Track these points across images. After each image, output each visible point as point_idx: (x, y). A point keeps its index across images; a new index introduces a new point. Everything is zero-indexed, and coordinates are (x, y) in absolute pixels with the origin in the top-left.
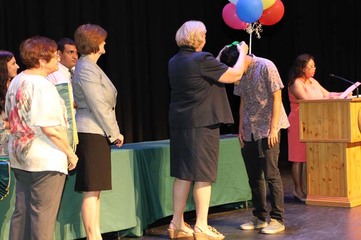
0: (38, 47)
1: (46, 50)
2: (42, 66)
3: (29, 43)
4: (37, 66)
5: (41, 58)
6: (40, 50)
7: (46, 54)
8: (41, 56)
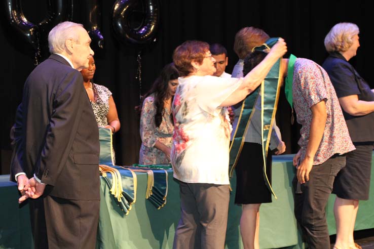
0: (188, 50)
1: (197, 52)
2: (196, 69)
3: (179, 50)
4: (191, 70)
5: (193, 60)
6: (190, 52)
7: (198, 55)
8: (193, 58)
